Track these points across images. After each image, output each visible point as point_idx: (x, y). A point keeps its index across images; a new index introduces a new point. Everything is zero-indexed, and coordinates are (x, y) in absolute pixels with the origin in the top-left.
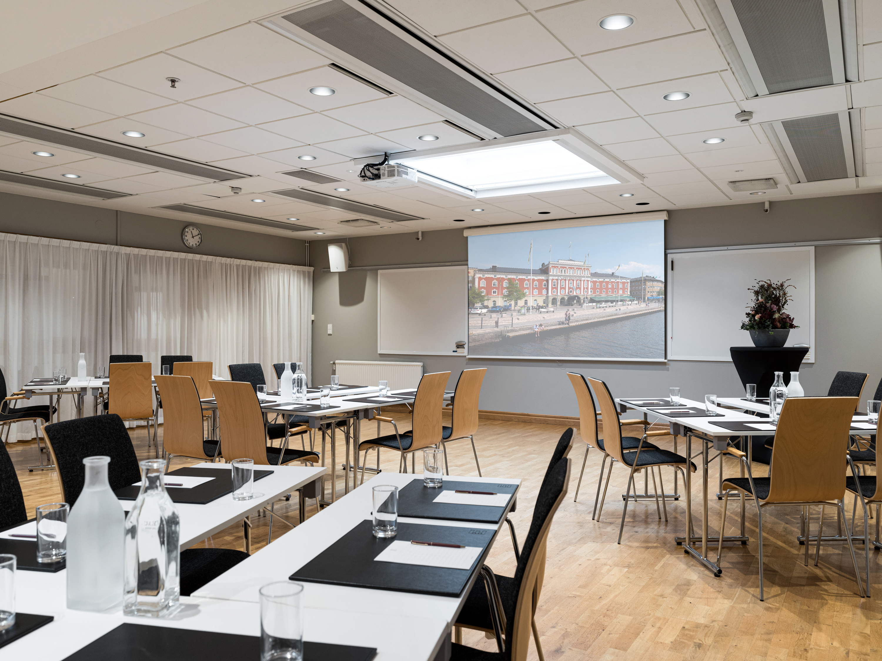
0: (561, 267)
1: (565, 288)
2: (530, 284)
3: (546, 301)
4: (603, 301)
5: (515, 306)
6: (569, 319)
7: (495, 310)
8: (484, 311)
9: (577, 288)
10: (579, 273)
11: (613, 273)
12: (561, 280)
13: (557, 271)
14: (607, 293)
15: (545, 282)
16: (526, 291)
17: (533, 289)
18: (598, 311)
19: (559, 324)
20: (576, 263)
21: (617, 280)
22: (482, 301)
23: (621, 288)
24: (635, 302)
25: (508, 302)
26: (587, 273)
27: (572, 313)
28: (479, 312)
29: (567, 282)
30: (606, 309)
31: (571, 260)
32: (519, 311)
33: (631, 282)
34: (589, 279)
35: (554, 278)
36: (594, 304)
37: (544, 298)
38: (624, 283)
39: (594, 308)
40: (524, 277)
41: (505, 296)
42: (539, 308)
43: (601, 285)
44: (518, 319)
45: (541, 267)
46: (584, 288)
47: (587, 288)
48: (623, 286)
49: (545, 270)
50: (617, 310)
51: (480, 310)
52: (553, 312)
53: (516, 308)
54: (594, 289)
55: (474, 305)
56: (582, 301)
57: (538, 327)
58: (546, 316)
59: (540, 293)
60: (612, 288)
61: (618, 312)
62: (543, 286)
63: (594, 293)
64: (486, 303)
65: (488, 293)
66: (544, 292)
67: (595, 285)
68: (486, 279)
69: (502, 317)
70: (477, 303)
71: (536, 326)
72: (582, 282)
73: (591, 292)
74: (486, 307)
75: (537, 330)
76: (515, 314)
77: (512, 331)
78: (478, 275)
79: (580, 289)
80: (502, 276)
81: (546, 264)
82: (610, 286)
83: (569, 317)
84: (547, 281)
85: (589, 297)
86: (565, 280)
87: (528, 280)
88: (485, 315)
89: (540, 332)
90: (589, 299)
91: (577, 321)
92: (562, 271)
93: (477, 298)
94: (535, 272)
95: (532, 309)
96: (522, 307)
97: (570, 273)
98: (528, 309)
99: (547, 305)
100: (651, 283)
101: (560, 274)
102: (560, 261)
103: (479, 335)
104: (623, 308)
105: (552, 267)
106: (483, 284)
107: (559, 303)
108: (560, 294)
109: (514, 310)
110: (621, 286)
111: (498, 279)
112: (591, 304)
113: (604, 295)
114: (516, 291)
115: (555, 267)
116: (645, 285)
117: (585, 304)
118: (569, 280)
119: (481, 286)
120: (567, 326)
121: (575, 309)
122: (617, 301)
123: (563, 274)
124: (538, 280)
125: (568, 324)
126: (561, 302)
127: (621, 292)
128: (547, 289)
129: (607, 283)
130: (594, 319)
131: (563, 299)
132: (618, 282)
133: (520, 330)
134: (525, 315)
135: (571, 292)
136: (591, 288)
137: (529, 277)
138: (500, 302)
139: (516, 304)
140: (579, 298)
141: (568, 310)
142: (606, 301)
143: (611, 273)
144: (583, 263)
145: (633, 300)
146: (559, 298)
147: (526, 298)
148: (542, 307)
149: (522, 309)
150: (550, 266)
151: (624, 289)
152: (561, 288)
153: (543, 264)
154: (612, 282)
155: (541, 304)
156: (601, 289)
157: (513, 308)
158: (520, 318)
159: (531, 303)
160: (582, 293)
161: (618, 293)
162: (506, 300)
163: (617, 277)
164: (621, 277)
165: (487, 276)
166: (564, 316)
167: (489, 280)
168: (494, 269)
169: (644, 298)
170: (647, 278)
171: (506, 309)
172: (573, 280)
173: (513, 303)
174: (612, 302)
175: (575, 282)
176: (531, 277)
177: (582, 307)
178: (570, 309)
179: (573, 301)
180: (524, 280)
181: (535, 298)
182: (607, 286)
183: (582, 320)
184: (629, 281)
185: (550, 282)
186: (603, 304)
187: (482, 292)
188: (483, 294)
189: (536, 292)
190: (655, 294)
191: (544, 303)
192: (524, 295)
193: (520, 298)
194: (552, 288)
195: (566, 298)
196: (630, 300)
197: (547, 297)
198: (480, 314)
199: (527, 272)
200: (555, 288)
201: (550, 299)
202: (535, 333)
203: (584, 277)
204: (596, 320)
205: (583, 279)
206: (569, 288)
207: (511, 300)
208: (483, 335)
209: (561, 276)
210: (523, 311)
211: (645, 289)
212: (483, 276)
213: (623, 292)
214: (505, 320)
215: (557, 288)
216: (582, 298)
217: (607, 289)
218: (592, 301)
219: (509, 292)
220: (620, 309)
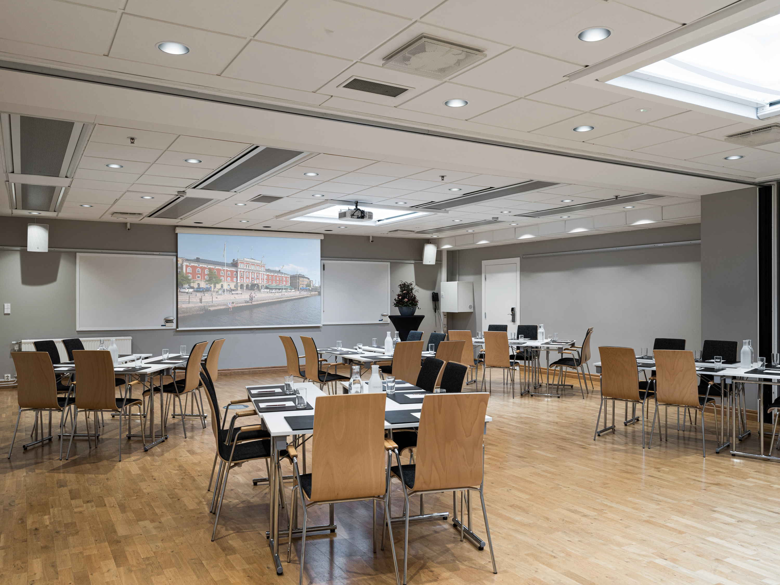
0: (246, 263)
1: (249, 278)
2: (224, 273)
3: (236, 286)
4: (274, 289)
5: (214, 288)
6: (252, 299)
7: (199, 290)
8: (191, 290)
9: (257, 279)
10: (258, 268)
11: (279, 270)
12: (246, 272)
13: (243, 266)
14: (276, 283)
15: (235, 273)
16: (222, 278)
17: (227, 277)
18: (271, 295)
19: (246, 303)
20: (255, 261)
21: (282, 275)
22: (189, 283)
23: (284, 281)
24: (293, 290)
25: (209, 285)
26: (263, 269)
27: (254, 295)
28: (187, 291)
29: (250, 273)
30: (276, 294)
31: (252, 259)
32: (217, 292)
33: (291, 277)
34: (265, 273)
35: (241, 270)
36: (268, 290)
37: (235, 284)
38: (286, 277)
39: (268, 293)
40: (220, 268)
41: (207, 281)
42: (231, 290)
43: (272, 278)
44: (217, 298)
45: (232, 262)
46: (261, 279)
47: (264, 279)
48: (286, 279)
49: (235, 264)
50: (282, 295)
51: (188, 290)
52: (241, 294)
53: (215, 290)
54: (268, 280)
55: (183, 285)
56: (260, 288)
57: (231, 304)
58: (236, 296)
59: (232, 280)
60: (279, 280)
61: (283, 296)
62: (234, 275)
63: (268, 282)
64: (192, 285)
65: (194, 277)
66: (235, 279)
67: (268, 277)
68: (192, 267)
69: (204, 295)
70: (185, 284)
71: (230, 303)
72: (260, 275)
73: (266, 282)
74: (192, 288)
75: (230, 306)
76: (214, 294)
77: (212, 306)
78: (185, 264)
79: (259, 279)
80: (204, 266)
81: (235, 260)
82: (278, 279)
83: (252, 298)
84: (237, 272)
85: (265, 285)
86: (249, 272)
87: (224, 270)
88: (191, 293)
89: (233, 308)
90: (265, 286)
91: (257, 301)
92: (246, 266)
93: (185, 280)
94: (228, 265)
95: (227, 291)
96: (219, 289)
97: (252, 268)
98: (224, 291)
99: (237, 289)
100: (302, 279)
101: (245, 268)
102: (245, 259)
103: (187, 308)
104: (286, 294)
105: (240, 262)
106: (189, 270)
107: (245, 288)
108: (247, 282)
109: (214, 291)
110: (284, 279)
111: (201, 268)
112: (266, 290)
113: (274, 284)
114: (215, 278)
115: (242, 263)
116: (299, 280)
117: (262, 290)
118: (252, 273)
119: (188, 271)
120: (250, 304)
121: (256, 293)
122: (282, 289)
123: (247, 268)
124: (231, 271)
125: (251, 303)
126: (247, 288)
127: (284, 283)
128: (237, 277)
129: (276, 276)
130: (268, 300)
131: (247, 285)
132: (282, 277)
133: (218, 305)
134: (221, 295)
135: (253, 281)
136: (266, 279)
137: (224, 268)
138: (203, 285)
139: (215, 287)
140: (258, 285)
141: (251, 293)
142: (276, 289)
143: (278, 270)
144: (260, 262)
145: (292, 289)
146: (245, 285)
147: (222, 283)
148: (234, 290)
149: (220, 290)
150: (239, 262)
151: (286, 281)
152: (246, 278)
153: (234, 260)
154: (279, 276)
155: (233, 288)
156: (272, 280)
157: (212, 290)
158: (219, 297)
159: (226, 287)
160: (260, 282)
161: (283, 284)
162: (207, 283)
163: (282, 273)
164: (284, 274)
165: (193, 264)
166: (249, 297)
167: (194, 268)
168: (198, 260)
169: (298, 288)
170: (300, 276)
171: (208, 290)
172: (254, 273)
173: (212, 286)
174: (279, 289)
175: (255, 274)
176: (225, 268)
177: (260, 291)
178: (253, 293)
179: (255, 287)
180: (220, 270)
181: (228, 283)
182: (276, 279)
183: (261, 301)
184: (289, 276)
185: (239, 273)
186: (274, 291)
187: (189, 276)
188: (189, 278)
189: (229, 279)
190: (304, 286)
191: (235, 287)
192: (221, 281)
193: (218, 283)
194: (240, 277)
195: (250, 285)
196: (290, 289)
197: (237, 283)
198: (187, 293)
199: (222, 264)
200: (242, 277)
201: (239, 284)
202: (229, 308)
203: (262, 271)
204: (270, 301)
205: (260, 272)
206: (252, 278)
207: (211, 283)
208: (190, 308)
209: (246, 269)
210: (220, 292)
211: (299, 283)
212: (190, 264)
213: (286, 284)
214: (207, 298)
215: (243, 278)
216: (260, 285)
217: (276, 280)
218: (267, 288)
219: (210, 278)
220: (284, 295)
